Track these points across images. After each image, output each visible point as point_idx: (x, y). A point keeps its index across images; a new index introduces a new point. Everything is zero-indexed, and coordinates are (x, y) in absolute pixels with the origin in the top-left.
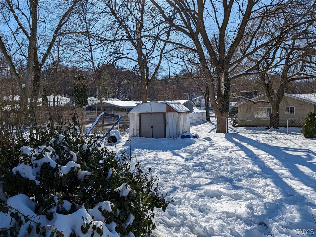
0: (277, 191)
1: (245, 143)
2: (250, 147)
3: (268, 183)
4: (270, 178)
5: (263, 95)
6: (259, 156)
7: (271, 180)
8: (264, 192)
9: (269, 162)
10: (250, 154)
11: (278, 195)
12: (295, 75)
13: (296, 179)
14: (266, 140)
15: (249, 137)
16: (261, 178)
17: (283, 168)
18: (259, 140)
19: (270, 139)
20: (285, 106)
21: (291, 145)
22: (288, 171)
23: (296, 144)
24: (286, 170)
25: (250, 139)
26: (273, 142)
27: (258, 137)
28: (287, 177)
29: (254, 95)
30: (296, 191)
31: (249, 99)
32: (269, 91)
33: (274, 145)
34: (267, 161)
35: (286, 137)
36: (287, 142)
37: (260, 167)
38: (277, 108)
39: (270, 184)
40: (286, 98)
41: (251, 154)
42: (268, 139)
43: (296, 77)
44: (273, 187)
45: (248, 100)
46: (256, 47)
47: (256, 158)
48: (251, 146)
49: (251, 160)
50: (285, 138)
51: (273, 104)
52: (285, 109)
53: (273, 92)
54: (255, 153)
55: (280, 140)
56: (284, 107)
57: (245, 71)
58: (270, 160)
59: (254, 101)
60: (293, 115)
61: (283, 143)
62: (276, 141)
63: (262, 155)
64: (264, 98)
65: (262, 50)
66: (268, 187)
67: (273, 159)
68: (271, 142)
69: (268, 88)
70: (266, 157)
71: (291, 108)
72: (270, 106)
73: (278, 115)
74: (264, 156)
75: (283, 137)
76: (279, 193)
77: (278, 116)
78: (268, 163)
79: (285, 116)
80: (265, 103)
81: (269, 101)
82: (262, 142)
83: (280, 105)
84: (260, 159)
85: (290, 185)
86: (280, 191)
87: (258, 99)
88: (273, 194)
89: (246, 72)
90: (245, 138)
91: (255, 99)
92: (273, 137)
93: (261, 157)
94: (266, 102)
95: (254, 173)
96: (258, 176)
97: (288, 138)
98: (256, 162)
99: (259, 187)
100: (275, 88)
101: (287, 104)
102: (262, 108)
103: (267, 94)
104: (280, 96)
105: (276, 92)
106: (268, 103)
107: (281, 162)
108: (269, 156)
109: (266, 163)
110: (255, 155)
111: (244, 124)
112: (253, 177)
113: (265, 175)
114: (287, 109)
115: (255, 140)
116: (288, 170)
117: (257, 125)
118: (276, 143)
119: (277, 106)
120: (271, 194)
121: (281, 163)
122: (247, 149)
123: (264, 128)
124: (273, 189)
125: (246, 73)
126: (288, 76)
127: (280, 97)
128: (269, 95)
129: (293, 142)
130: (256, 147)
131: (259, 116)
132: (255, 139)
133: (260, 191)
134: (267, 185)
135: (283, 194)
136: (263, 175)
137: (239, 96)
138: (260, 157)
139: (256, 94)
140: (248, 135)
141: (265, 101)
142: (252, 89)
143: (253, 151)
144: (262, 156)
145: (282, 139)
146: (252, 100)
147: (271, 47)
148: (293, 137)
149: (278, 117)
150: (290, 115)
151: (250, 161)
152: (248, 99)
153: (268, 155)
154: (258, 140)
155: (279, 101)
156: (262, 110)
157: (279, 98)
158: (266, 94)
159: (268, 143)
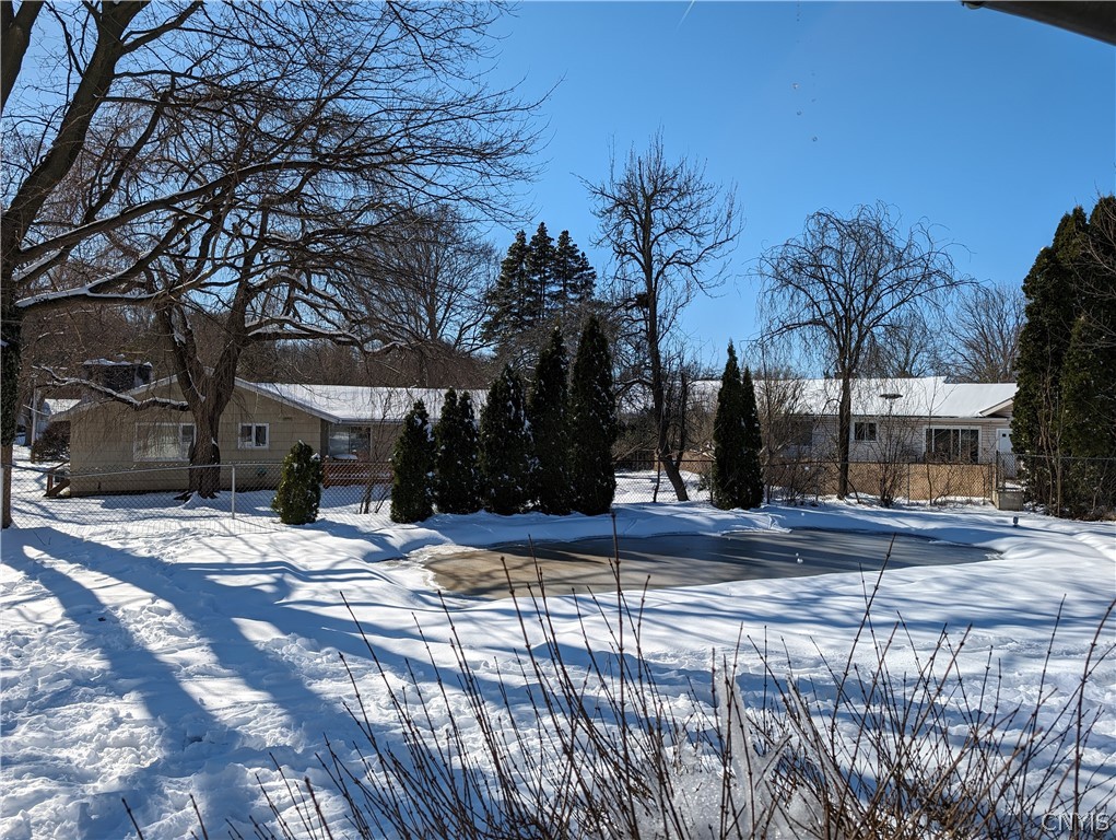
0: (148, 736)
1: (71, 563)
2: (88, 579)
3: (122, 714)
4: (137, 688)
5: (164, 382)
6: (116, 608)
7: (140, 695)
8: (102, 754)
9: (147, 627)
10: (81, 607)
11: (149, 752)
12: (267, 323)
13: (225, 671)
14: (159, 543)
15: (95, 539)
16: (102, 699)
17: (193, 639)
18: (132, 545)
19: (174, 537)
20: (239, 420)
21: (239, 554)
22: (206, 648)
23: (252, 547)
24: (200, 645)
25: (98, 545)
26: (180, 551)
27: (130, 536)
28: (197, 674)
29: (137, 380)
30: (216, 717)
31: (114, 393)
32: (184, 366)
33: (182, 560)
34: (139, 626)
35: (227, 526)
36: (228, 544)
37: (108, 653)
38: (212, 429)
39: (129, 716)
40: (242, 394)
41: (86, 606)
42: (167, 539)
43: (271, 329)
44: (138, 724)
45: (112, 395)
46: (131, 206)
47: (101, 620)
48: (94, 573)
49: (80, 630)
50: (222, 530)
51: (199, 414)
52: (240, 431)
53: (199, 373)
54: (105, 600)
55: (207, 540)
56: (236, 423)
57: (89, 285)
58: (152, 620)
59: (135, 401)
60: (265, 450)
61: (212, 548)
62: (192, 543)
63: (128, 603)
64: (169, 390)
65: (165, 221)
66: (119, 730)
67: (168, 613)
68: (173, 548)
69: (183, 357)
70: (143, 608)
71: (259, 428)
72: (188, 420)
73: (216, 450)
74: (134, 607)
75: (217, 529)
76: (154, 741)
77: (215, 454)
78: (142, 633)
79: (238, 455)
80: (173, 411)
81: (186, 403)
82: (143, 553)
83: (222, 419)
84: (117, 621)
85: (201, 700)
86: (160, 731)
87: (148, 393)
88: (133, 752)
89: (91, 290)
90: (78, 542)
91: (137, 392)
92: (186, 531)
93: (124, 612)
94: (174, 407)
95: (78, 683)
96: (92, 691)
97: (232, 530)
98: (96, 633)
99: (84, 740)
100: (207, 360)
101: (246, 415)
102: (160, 426)
103: (178, 377)
104: (221, 389)
105: (209, 371)
106: (183, 408)
107: (191, 619)
108: (155, 605)
109: (138, 631)
110: (104, 606)
111: (93, 487)
112: (71, 700)
113: (121, 681)
114: (247, 431)
115: (118, 546)
116: (209, 645)
117: (147, 488)
118: (192, 551)
119: (211, 422)
120: (125, 755)
121: (189, 622)
122: (79, 586)
123: (170, 497)
124: (137, 730)
125: (90, 294)
126: (246, 325)
127: (223, 391)
128: (185, 382)
129: (246, 543)
130: (112, 575)
131: (152, 455)
132: (115, 545)
133: (80, 755)
134: (117, 721)
135: (169, 741)
136: (113, 682)
137: (73, 380)
138: (119, 614)
139: (144, 374)
140: (91, 531)
141: (173, 402)
142: (129, 357)
143: (97, 592)
144: (126, 607)
145: (212, 535)
146: (128, 397)
147: (184, 219)
148: (248, 526)
149: (217, 459)
150: (252, 450)
151: (76, 634)
152: (110, 390)
153: (150, 601)
154: (128, 546)
155: (219, 405)
156: (159, 432)
157: (219, 396)
158: (175, 379)
159: (163, 554)
